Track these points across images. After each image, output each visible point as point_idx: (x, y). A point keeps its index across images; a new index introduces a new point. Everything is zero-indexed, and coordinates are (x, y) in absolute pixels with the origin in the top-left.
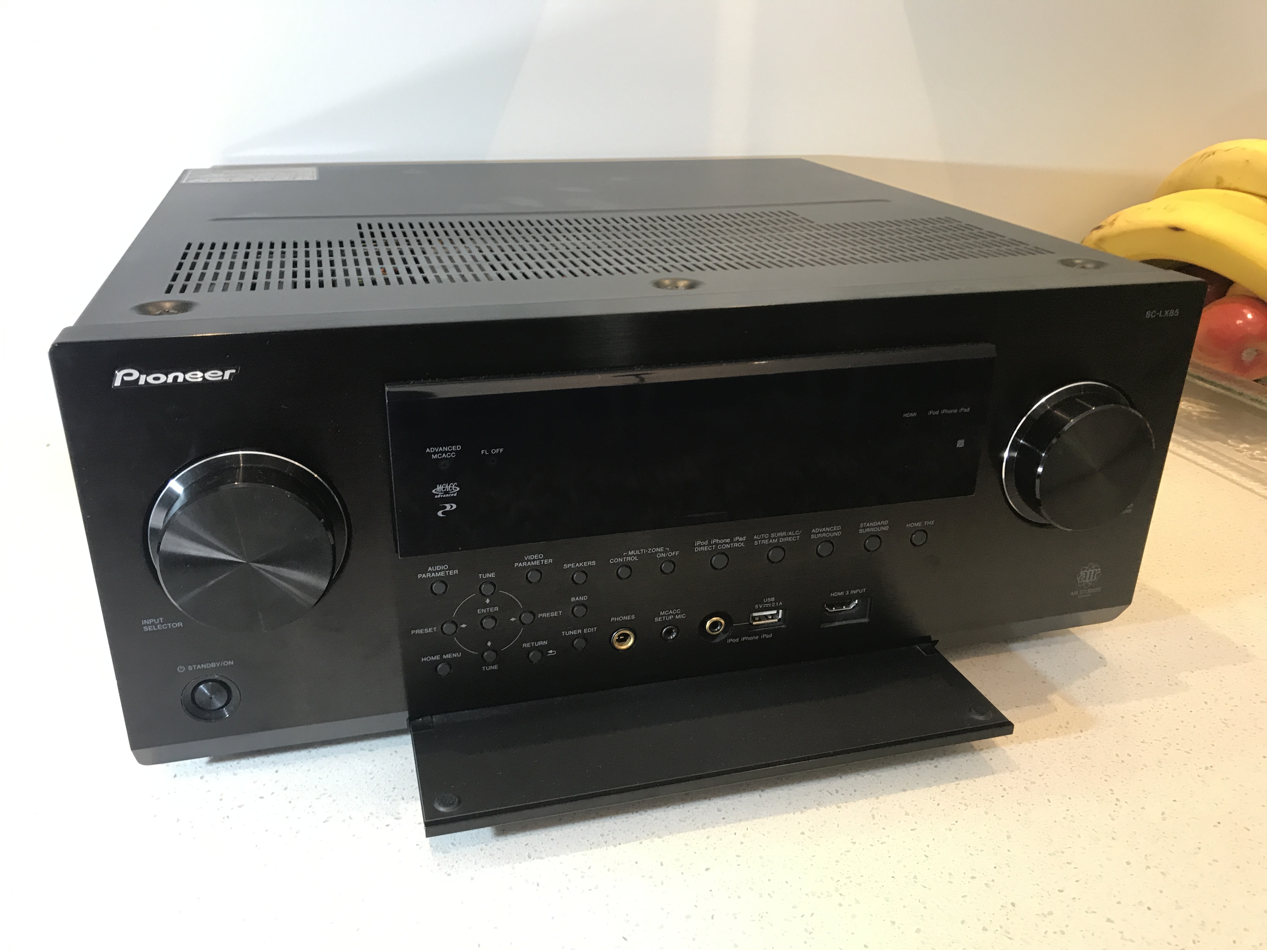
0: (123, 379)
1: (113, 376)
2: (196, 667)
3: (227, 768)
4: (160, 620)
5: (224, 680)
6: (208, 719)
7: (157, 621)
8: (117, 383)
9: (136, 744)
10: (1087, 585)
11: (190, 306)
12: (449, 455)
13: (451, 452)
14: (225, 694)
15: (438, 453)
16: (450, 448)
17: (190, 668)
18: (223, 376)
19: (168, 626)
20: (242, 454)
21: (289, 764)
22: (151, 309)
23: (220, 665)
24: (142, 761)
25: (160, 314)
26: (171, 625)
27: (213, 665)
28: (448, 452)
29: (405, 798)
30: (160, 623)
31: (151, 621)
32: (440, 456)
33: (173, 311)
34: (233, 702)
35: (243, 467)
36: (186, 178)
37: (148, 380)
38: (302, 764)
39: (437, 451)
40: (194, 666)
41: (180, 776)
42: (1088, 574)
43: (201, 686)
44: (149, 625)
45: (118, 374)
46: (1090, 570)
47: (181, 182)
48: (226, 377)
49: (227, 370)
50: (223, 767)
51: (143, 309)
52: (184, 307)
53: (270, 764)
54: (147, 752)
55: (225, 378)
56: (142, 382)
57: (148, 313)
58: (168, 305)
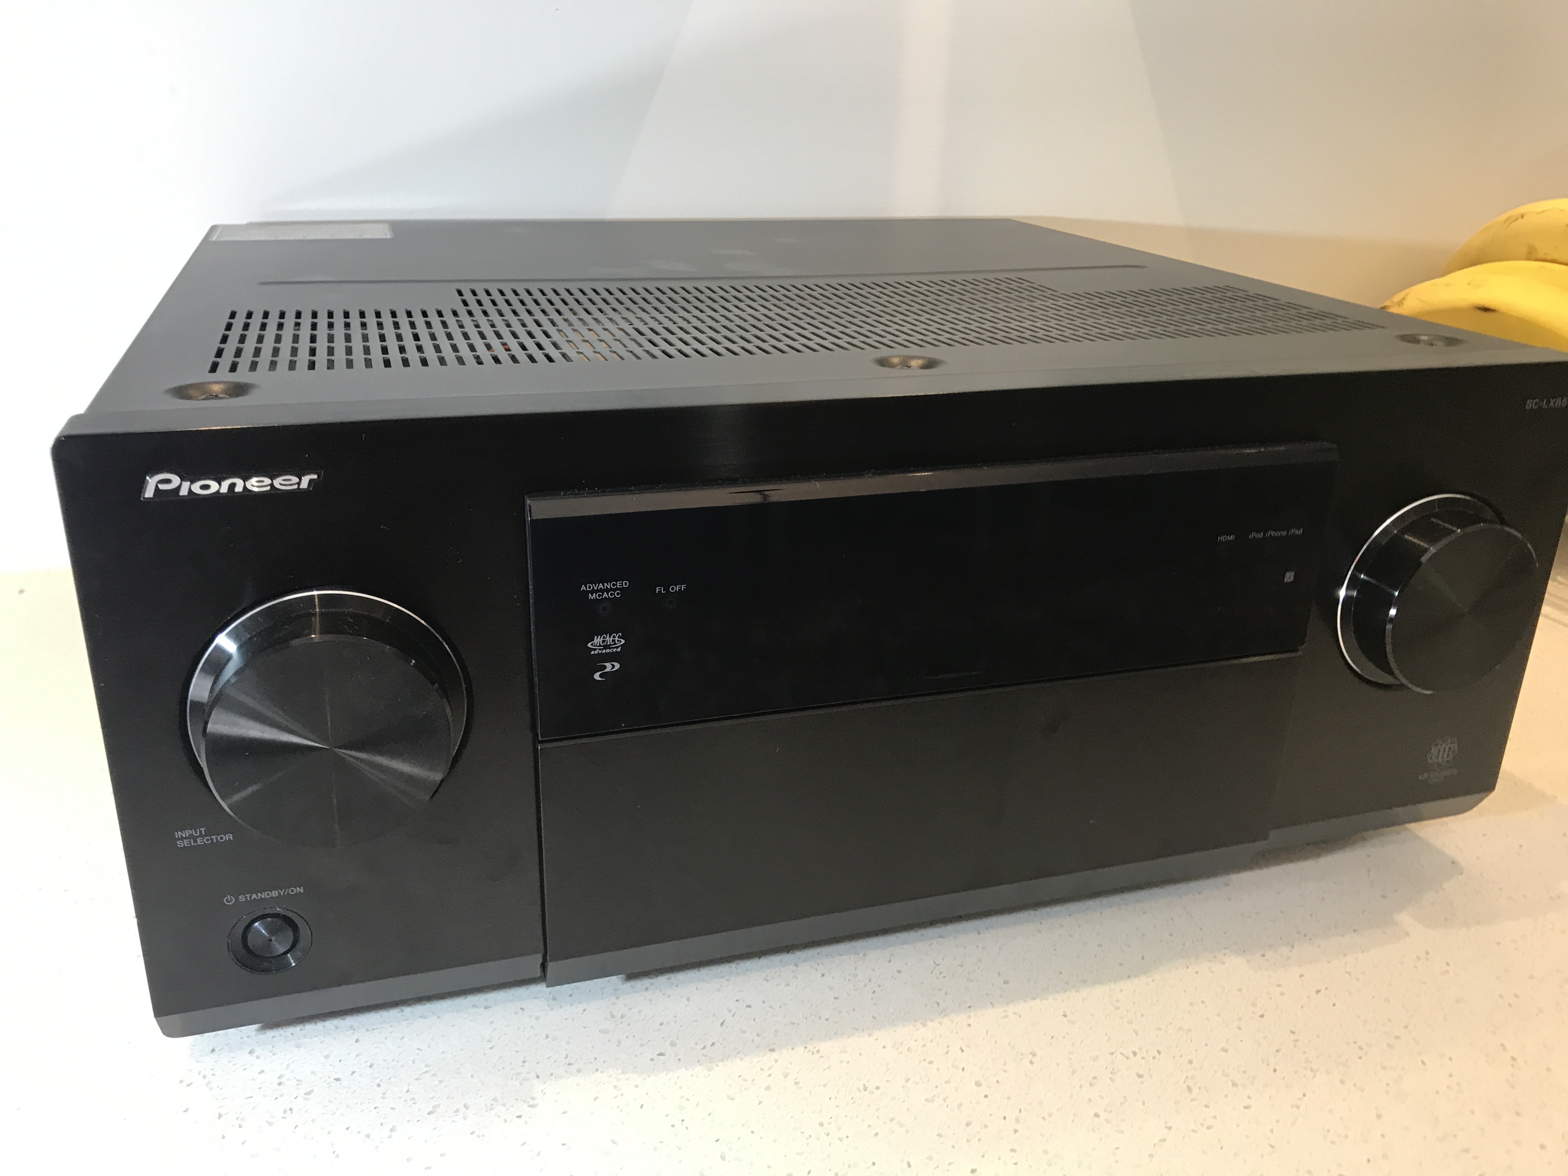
0: (157, 486)
1: (142, 484)
2: (251, 897)
3: (286, 1037)
4: (201, 831)
5: (290, 914)
6: (267, 971)
7: (196, 833)
8: (149, 493)
9: (162, 1008)
10: (1439, 765)
11: (247, 390)
12: (612, 595)
13: (614, 590)
14: (290, 934)
15: (596, 592)
16: (614, 585)
17: (242, 898)
18: (299, 484)
19: (212, 839)
20: (318, 595)
21: (373, 1029)
22: (192, 392)
23: (284, 892)
24: (169, 1031)
25: (204, 399)
26: (217, 838)
27: (275, 894)
28: (611, 589)
29: (540, 1075)
30: (201, 835)
31: (187, 833)
32: (599, 596)
33: (223, 395)
34: (300, 945)
35: (321, 614)
36: (216, 236)
37: (192, 489)
38: (392, 1029)
39: (596, 589)
40: (248, 896)
41: (219, 1050)
42: (1442, 750)
43: (256, 924)
44: (184, 838)
45: (150, 480)
46: (1444, 745)
47: (210, 239)
48: (304, 484)
49: (304, 475)
50: (281, 1035)
51: (182, 392)
52: (239, 390)
53: (347, 1031)
54: (175, 1019)
55: (301, 487)
56: (184, 492)
57: (190, 398)
58: (216, 388)
